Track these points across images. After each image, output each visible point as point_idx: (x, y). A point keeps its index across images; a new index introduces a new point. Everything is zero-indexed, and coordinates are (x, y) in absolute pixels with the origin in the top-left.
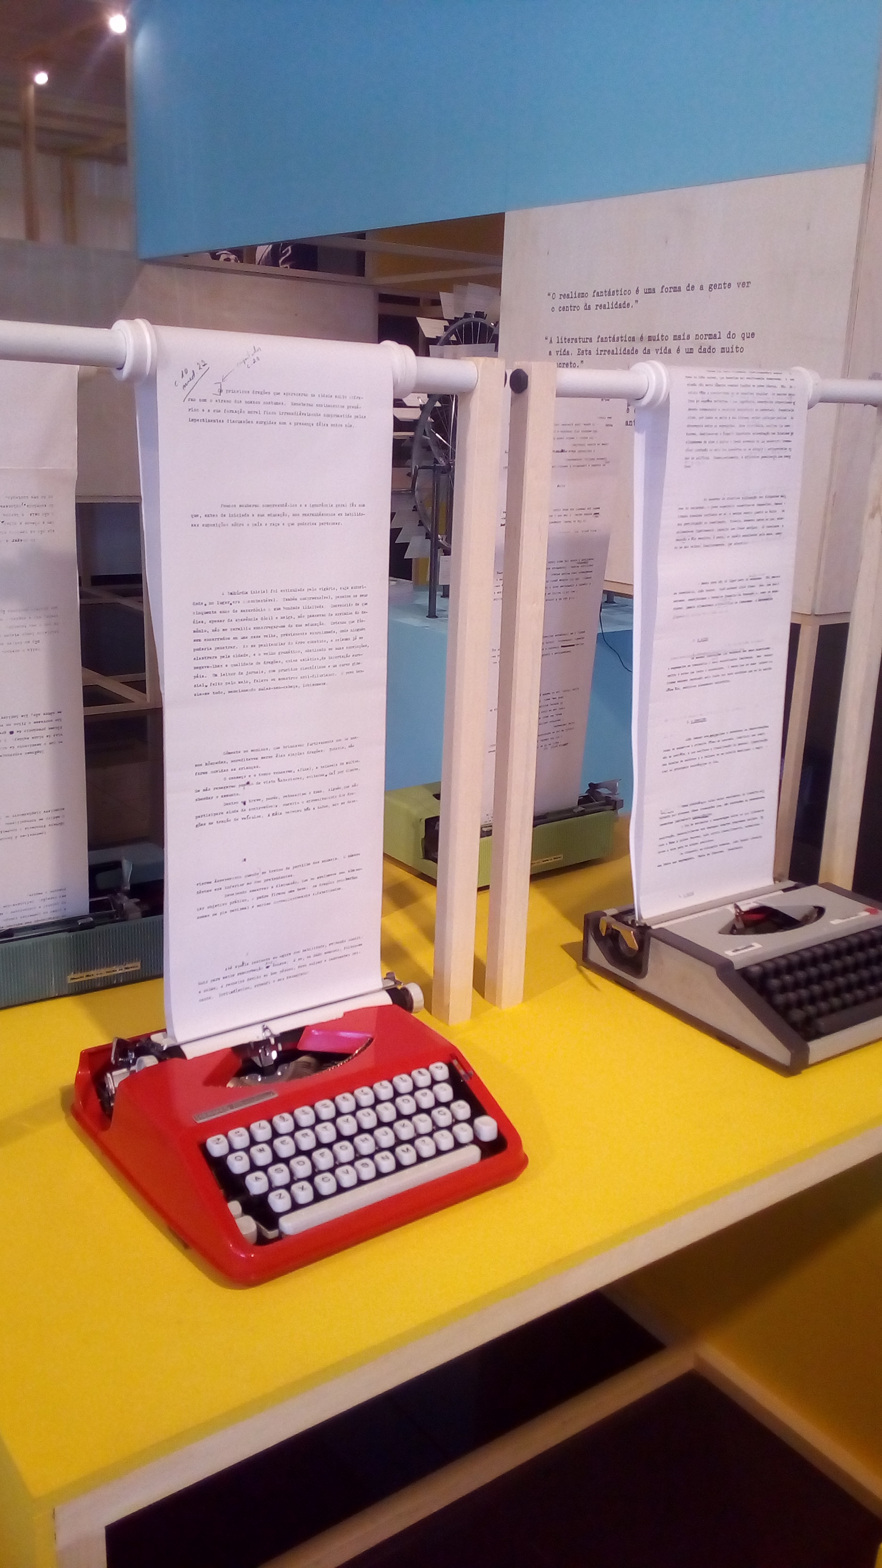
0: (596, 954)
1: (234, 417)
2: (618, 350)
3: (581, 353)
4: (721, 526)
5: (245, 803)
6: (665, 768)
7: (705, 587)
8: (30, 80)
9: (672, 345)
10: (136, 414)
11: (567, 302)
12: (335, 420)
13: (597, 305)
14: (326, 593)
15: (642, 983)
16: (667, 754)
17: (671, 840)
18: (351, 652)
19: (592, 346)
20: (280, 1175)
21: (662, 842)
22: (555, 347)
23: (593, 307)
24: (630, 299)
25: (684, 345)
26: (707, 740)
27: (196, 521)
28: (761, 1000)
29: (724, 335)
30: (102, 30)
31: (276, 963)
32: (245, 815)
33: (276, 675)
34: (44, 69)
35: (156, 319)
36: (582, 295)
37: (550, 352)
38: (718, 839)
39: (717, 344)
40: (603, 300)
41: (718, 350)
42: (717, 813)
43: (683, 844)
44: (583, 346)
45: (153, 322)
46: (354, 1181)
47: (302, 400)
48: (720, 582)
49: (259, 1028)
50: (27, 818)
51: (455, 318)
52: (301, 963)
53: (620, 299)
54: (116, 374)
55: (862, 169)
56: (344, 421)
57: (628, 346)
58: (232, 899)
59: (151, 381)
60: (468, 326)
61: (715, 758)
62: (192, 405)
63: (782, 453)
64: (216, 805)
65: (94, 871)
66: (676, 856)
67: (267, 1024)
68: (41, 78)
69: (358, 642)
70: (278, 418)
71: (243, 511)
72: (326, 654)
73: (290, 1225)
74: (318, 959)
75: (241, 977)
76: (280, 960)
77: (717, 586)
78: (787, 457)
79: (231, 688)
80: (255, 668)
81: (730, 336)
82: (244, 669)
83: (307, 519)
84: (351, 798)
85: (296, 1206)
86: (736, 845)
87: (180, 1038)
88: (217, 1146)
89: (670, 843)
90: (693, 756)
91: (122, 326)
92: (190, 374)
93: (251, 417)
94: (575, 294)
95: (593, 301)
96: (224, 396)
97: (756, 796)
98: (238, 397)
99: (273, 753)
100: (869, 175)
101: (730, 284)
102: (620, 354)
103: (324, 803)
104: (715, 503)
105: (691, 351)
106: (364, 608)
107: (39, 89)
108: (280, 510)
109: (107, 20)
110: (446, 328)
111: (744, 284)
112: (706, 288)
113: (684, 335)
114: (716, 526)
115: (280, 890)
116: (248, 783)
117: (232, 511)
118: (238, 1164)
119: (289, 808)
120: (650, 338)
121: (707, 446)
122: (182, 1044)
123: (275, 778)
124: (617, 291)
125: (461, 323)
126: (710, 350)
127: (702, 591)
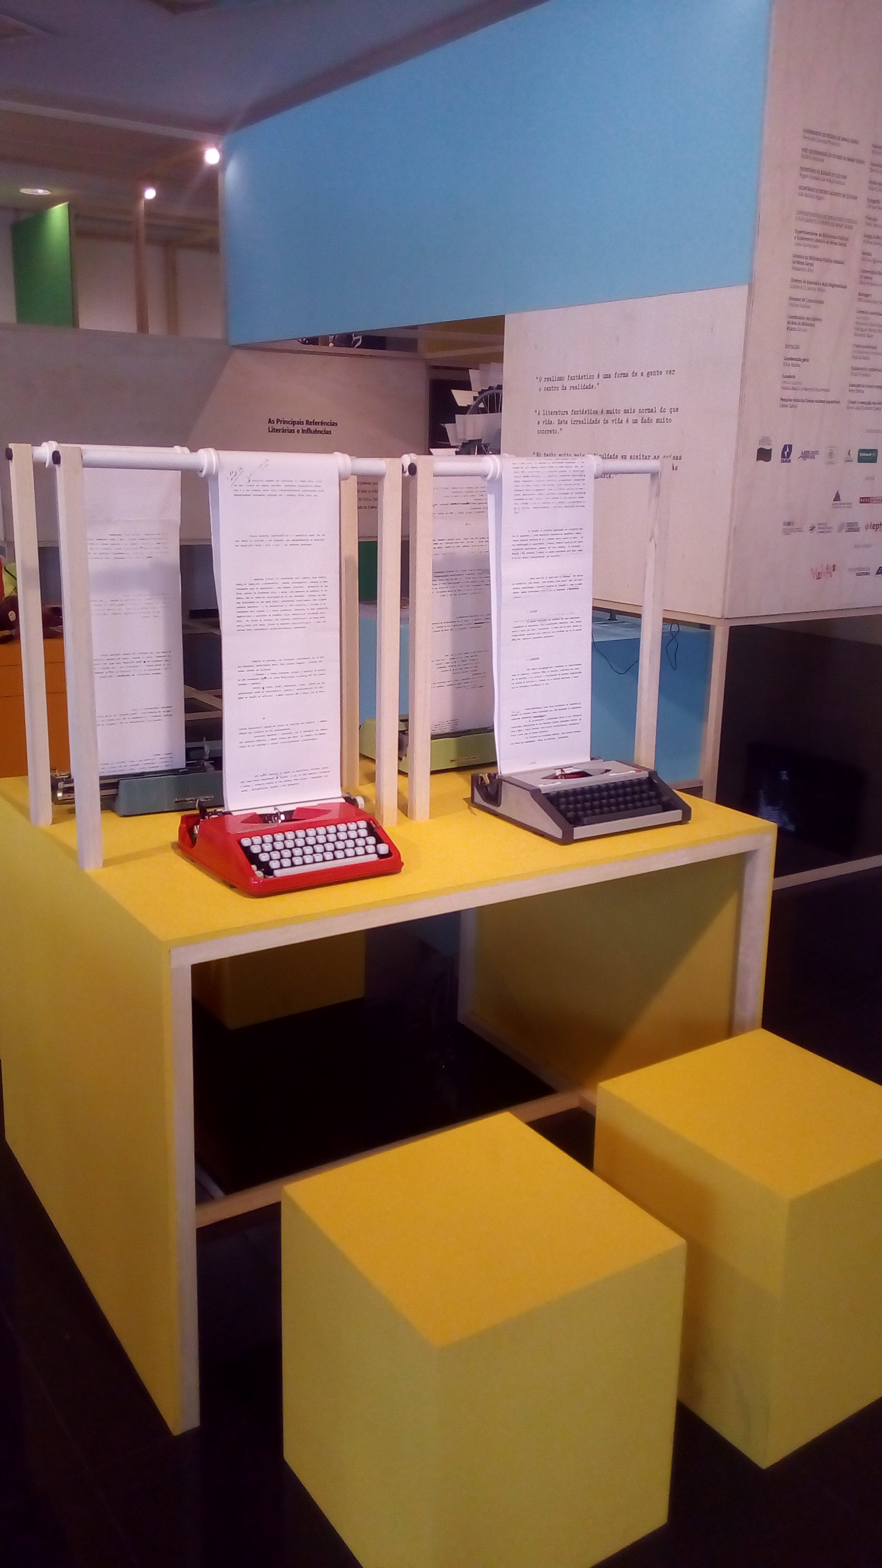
0: (478, 799)
1: (256, 493)
2: (586, 420)
3: (560, 423)
4: (541, 546)
5: (263, 688)
6: (513, 686)
7: (532, 581)
8: (140, 195)
9: (623, 417)
10: (208, 492)
11: (549, 384)
12: (308, 493)
13: (571, 387)
14: (305, 580)
15: (500, 810)
16: (514, 677)
17: (520, 729)
18: (319, 611)
19: (568, 418)
20: (275, 855)
21: (514, 729)
22: (542, 418)
23: (568, 388)
24: (593, 382)
25: (632, 417)
26: (541, 671)
27: (237, 544)
28: (554, 809)
29: (658, 410)
30: (198, 159)
31: (282, 776)
32: (264, 694)
33: (280, 622)
34: (152, 185)
35: (219, 447)
36: (560, 379)
37: (539, 422)
38: (551, 731)
39: (654, 416)
40: (574, 383)
41: (654, 421)
42: (549, 715)
43: (528, 732)
44: (561, 418)
45: (217, 449)
46: (312, 861)
47: (290, 483)
48: (543, 578)
49: (273, 808)
50: (152, 711)
51: (482, 390)
52: (295, 778)
53: (586, 382)
54: (199, 474)
55: (746, 288)
56: (312, 493)
57: (593, 417)
58: (258, 739)
59: (216, 477)
60: (492, 396)
61: (547, 682)
62: (236, 488)
63: (579, 504)
64: (249, 688)
65: (188, 751)
66: (523, 739)
67: (276, 807)
68: (150, 194)
69: (323, 606)
70: (278, 493)
71: (261, 538)
72: (306, 612)
73: (278, 873)
74: (305, 777)
75: (263, 782)
76: (284, 775)
77: (541, 580)
78: (582, 506)
79: (256, 627)
80: (268, 618)
81: (662, 411)
82: (263, 618)
83: (294, 543)
84: (321, 690)
85: (282, 867)
86: (564, 735)
87: (231, 809)
88: (246, 842)
89: (519, 731)
90: (532, 680)
91: (202, 452)
92: (234, 473)
93: (264, 493)
94: (556, 378)
95: (568, 383)
96: (251, 483)
97: (576, 706)
98: (257, 483)
99: (278, 663)
100: (750, 293)
101: (661, 372)
102: (588, 423)
103: (306, 691)
104: (536, 533)
105: (635, 422)
106: (326, 589)
107: (149, 203)
108: (279, 538)
109: (205, 150)
110: (475, 398)
111: (670, 372)
112: (645, 374)
113: (631, 410)
114: (538, 547)
115: (284, 736)
116: (265, 678)
117: (256, 539)
118: (255, 849)
119: (287, 693)
120: (608, 412)
121: (529, 501)
122: (233, 811)
123: (279, 676)
124: (585, 376)
125: (487, 394)
126: (649, 421)
127: (531, 583)
